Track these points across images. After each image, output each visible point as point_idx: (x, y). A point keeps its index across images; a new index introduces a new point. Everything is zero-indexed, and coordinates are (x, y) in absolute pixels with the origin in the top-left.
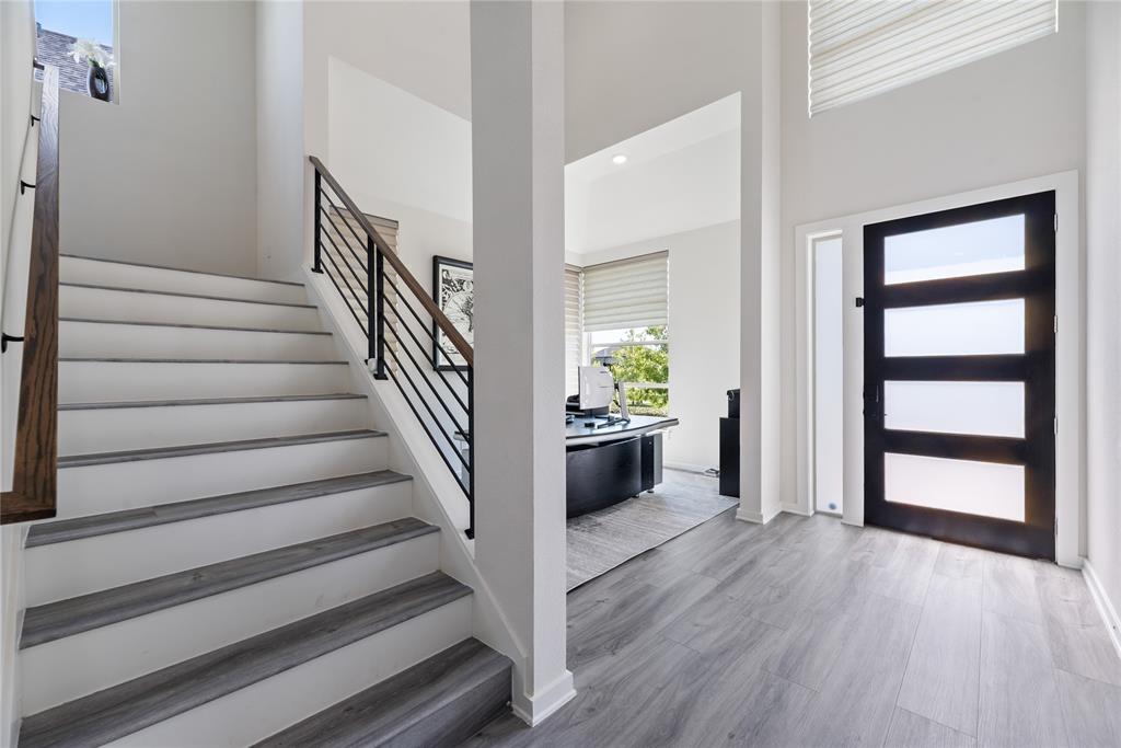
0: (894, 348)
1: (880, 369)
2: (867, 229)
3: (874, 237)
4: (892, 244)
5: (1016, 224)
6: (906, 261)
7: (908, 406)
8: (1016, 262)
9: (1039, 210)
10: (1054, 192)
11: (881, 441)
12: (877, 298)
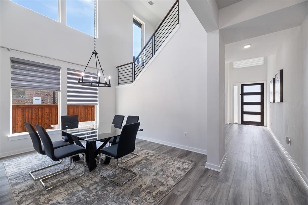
0: (245, 101)
1: (243, 103)
2: (241, 85)
3: (242, 86)
4: (245, 87)
5: (259, 86)
6: (246, 89)
7: (246, 108)
8: (259, 91)
9: (262, 85)
10: (263, 83)
11: (243, 113)
12: (243, 94)
